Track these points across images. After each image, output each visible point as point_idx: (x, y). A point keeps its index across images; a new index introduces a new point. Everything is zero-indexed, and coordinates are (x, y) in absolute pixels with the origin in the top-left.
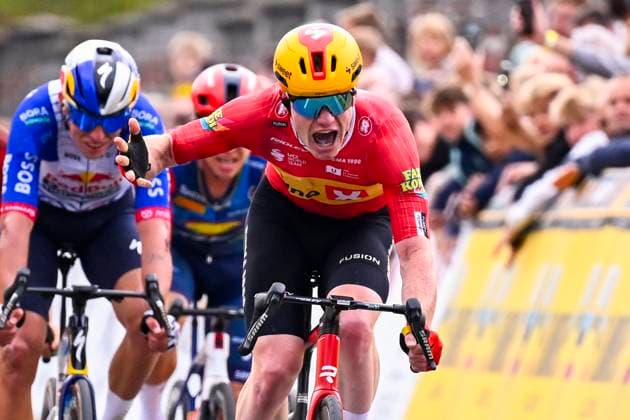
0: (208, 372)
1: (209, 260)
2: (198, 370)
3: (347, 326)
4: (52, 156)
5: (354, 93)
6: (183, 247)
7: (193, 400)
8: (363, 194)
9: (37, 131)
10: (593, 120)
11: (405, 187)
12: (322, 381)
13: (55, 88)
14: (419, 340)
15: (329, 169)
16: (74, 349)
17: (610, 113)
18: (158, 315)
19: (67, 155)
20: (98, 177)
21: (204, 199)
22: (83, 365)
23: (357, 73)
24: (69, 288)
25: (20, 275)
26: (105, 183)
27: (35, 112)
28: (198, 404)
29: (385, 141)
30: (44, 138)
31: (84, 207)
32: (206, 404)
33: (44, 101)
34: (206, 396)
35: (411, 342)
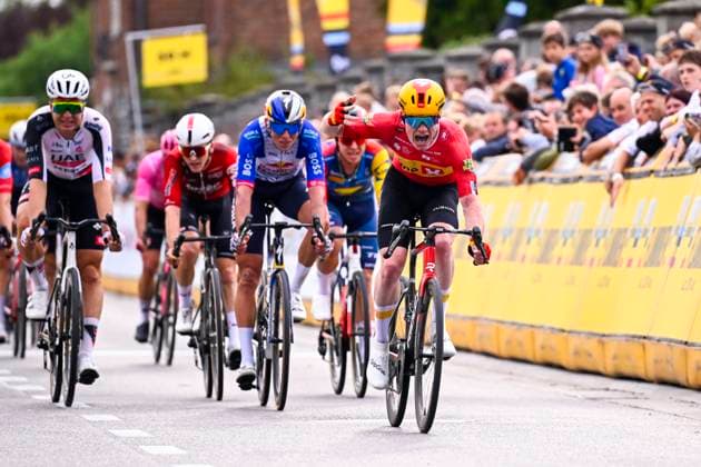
0: (350, 265)
1: (348, 204)
2: (345, 265)
3: (440, 243)
4: (262, 155)
5: (439, 117)
6: (334, 200)
7: (344, 280)
8: (441, 172)
9: (252, 143)
10: (477, 134)
11: (465, 168)
12: (426, 271)
13: (261, 120)
14: (479, 248)
15: (424, 156)
16: (277, 255)
17: (485, 130)
18: (320, 235)
19: (270, 154)
20: (287, 165)
21: (342, 176)
22: (282, 263)
23: (441, 106)
24: (272, 223)
25: (247, 218)
26: (290, 167)
27: (252, 133)
28: (347, 282)
29: (454, 144)
30: (256, 146)
31: (279, 180)
32: (351, 283)
33: (257, 127)
34: (350, 278)
35: (476, 251)
